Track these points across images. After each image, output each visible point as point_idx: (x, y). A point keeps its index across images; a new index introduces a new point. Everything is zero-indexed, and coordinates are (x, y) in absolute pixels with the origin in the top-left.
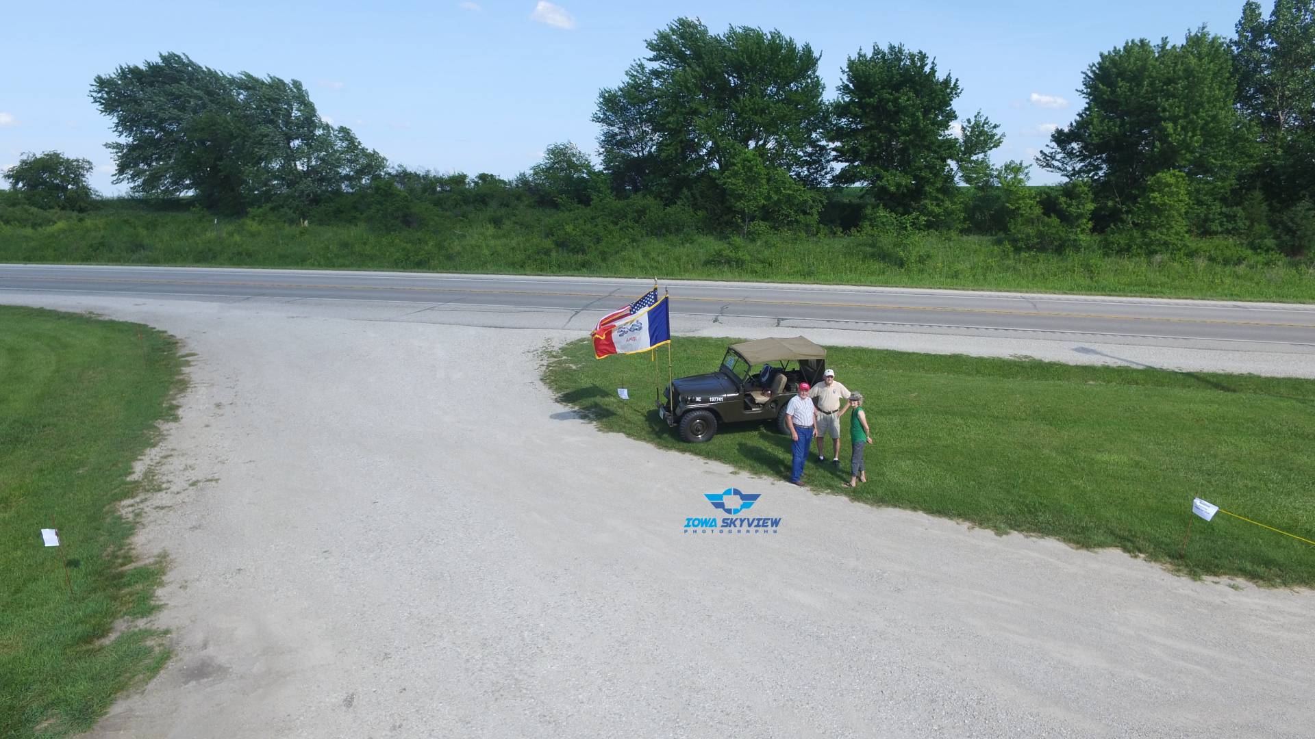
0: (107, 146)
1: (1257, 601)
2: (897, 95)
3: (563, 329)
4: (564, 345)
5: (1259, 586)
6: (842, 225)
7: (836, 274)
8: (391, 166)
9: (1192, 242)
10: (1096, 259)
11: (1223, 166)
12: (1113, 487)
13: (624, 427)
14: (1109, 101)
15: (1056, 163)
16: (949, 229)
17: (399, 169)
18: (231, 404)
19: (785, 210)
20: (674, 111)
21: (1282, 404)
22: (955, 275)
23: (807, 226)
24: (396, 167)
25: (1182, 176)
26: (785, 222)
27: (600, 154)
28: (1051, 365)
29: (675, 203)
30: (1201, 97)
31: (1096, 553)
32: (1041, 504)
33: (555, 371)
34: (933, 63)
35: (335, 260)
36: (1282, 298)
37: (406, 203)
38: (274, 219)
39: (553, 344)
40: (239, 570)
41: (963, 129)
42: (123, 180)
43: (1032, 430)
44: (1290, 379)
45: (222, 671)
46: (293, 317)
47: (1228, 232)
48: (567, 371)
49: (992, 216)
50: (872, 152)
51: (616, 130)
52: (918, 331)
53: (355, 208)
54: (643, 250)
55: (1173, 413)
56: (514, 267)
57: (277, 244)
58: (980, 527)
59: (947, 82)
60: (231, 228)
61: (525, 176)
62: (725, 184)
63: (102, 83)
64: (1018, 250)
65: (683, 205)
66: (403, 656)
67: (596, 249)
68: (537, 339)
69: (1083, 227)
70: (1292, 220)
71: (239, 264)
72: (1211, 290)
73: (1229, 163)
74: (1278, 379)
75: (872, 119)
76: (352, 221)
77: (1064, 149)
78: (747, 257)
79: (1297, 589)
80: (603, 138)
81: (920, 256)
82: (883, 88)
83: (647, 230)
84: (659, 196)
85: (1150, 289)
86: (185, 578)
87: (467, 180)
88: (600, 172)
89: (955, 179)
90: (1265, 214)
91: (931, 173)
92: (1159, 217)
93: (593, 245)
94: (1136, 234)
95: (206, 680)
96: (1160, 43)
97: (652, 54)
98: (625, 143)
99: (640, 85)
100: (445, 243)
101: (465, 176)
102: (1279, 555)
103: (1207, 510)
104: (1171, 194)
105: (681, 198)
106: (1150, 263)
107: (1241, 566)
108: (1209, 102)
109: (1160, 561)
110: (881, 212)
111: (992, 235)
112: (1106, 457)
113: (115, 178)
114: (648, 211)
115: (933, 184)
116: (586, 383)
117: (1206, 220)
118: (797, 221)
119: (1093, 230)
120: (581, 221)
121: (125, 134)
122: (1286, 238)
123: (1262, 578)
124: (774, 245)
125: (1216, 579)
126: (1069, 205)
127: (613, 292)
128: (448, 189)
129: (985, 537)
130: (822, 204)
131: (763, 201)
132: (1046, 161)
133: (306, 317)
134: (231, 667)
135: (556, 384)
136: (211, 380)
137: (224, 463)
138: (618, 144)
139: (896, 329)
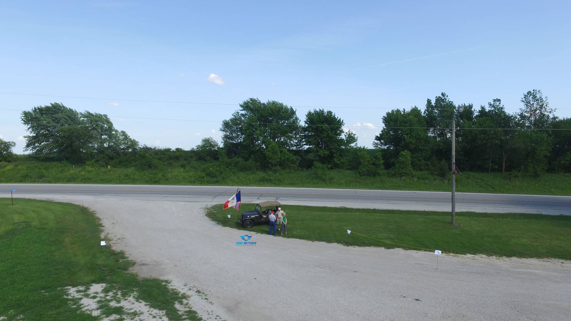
0: (25, 137)
2: (322, 125)
3: (211, 202)
4: (212, 206)
6: (306, 167)
10: (385, 179)
13: (230, 225)
16: (342, 169)
23: (294, 168)
24: (143, 145)
26: (287, 166)
27: (222, 142)
29: (249, 160)
33: (209, 213)
34: (334, 115)
37: (150, 160)
38: (97, 165)
39: (208, 206)
41: (345, 136)
47: (426, 169)
48: (213, 213)
51: (228, 134)
53: (127, 161)
54: (237, 177)
57: (100, 175)
59: (339, 121)
60: (80, 169)
61: (194, 149)
62: (267, 153)
63: (25, 114)
64: (361, 176)
65: (252, 161)
67: (221, 176)
68: (204, 205)
69: (381, 168)
76: (127, 166)
78: (273, 179)
80: (223, 137)
81: (330, 178)
82: (318, 123)
83: (239, 169)
87: (172, 150)
88: (222, 148)
91: (335, 150)
92: (403, 165)
93: (219, 175)
94: (397, 170)
95: (145, 265)
97: (241, 109)
98: (232, 138)
99: (237, 119)
100: (165, 175)
103: (349, 232)
104: (406, 158)
105: (251, 158)
106: (400, 180)
109: (343, 244)
110: (318, 164)
111: (353, 171)
113: (25, 149)
114: (239, 163)
118: (291, 166)
119: (385, 169)
120: (215, 166)
121: (33, 133)
122: (440, 171)
123: (360, 245)
124: (283, 174)
128: (163, 154)
130: (299, 160)
131: (279, 160)
132: (376, 145)
133: (126, 200)
134: (149, 264)
135: (210, 216)
136: (106, 217)
137: (124, 235)
138: (229, 138)
139: (311, 200)
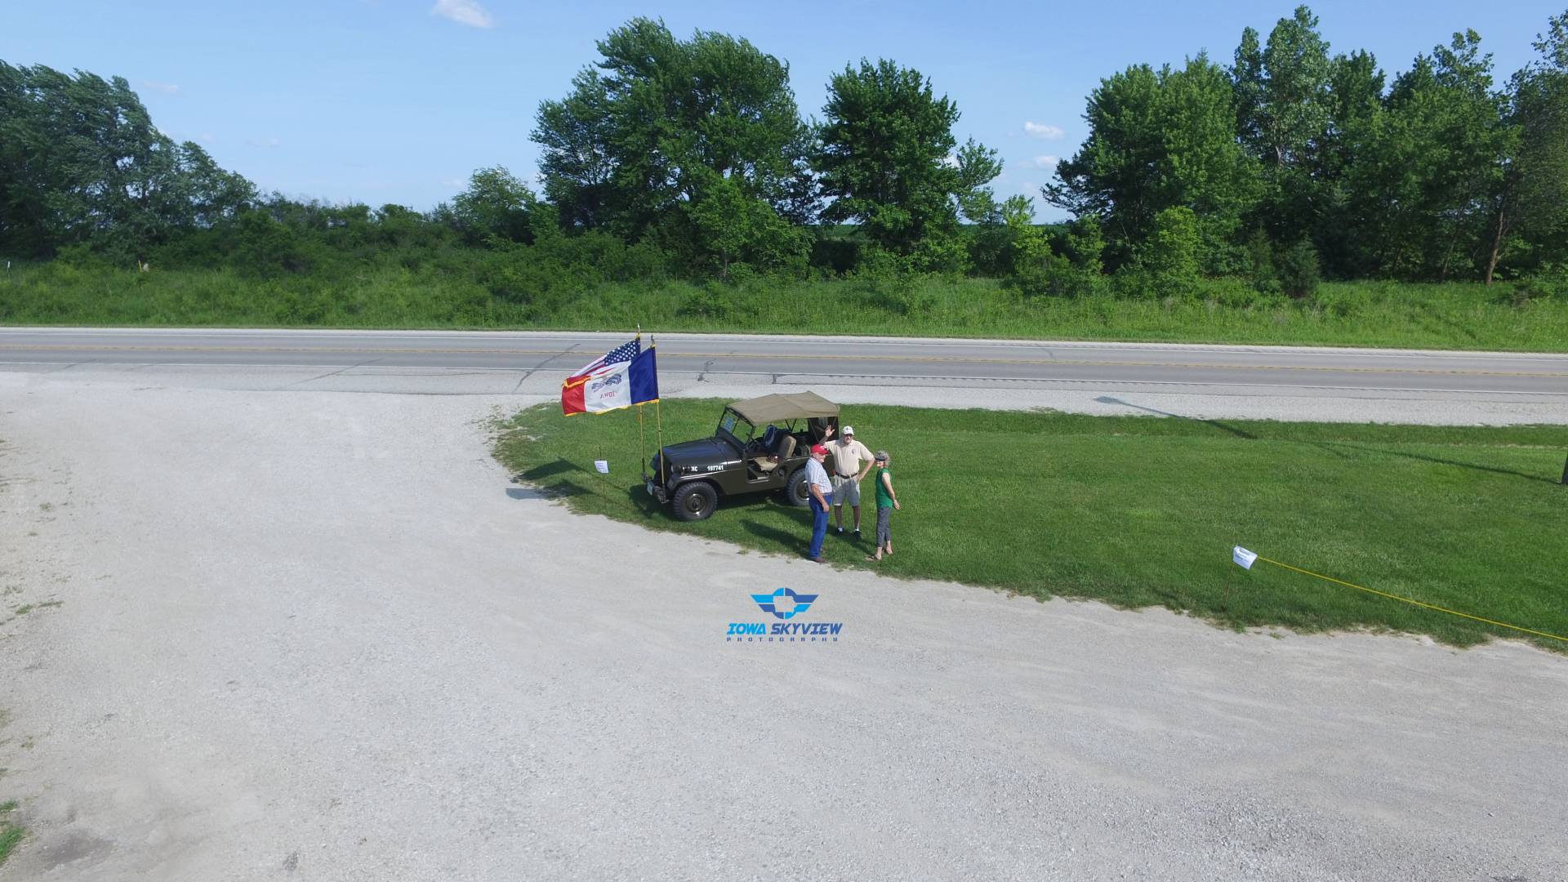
1: (1298, 648)
2: (890, 118)
3: (513, 393)
4: (517, 413)
5: (1298, 633)
6: (835, 267)
7: (833, 323)
8: (263, 193)
9: (1202, 284)
10: (1108, 303)
11: (1227, 203)
12: (1150, 543)
13: (605, 507)
14: (1114, 130)
15: (1062, 198)
16: (954, 271)
17: (274, 197)
18: (66, 504)
19: (770, 250)
20: (634, 129)
21: (1302, 448)
22: (963, 322)
23: (796, 268)
24: (270, 194)
25: (1189, 213)
26: (770, 264)
27: (542, 180)
28: (1075, 417)
29: (639, 241)
30: (1204, 128)
31: (1141, 612)
32: (1080, 565)
33: (510, 445)
34: (928, 83)
35: (190, 315)
36: (1290, 340)
37: (287, 241)
38: (98, 261)
39: (503, 412)
40: (109, 715)
43: (1062, 487)
44: (1306, 423)
45: (101, 847)
46: (141, 389)
47: (1235, 272)
48: (525, 444)
49: (998, 256)
50: (862, 183)
51: (562, 152)
52: (931, 384)
53: (216, 248)
54: (602, 298)
55: (1201, 463)
56: (439, 321)
57: (106, 295)
58: (1020, 595)
59: (942, 105)
60: (33, 273)
61: (445, 207)
62: (697, 219)
64: (1027, 294)
65: (648, 244)
66: (356, 800)
67: (544, 297)
68: (483, 407)
69: (1094, 267)
70: (1294, 260)
71: (49, 320)
72: (1222, 335)
73: (1233, 200)
74: (1294, 423)
75: (863, 146)
76: (212, 264)
77: (1069, 182)
78: (729, 305)
79: (1332, 633)
80: (545, 162)
81: (924, 301)
83: (605, 274)
84: (617, 232)
85: (1162, 334)
86: (28, 734)
87: (370, 213)
88: (541, 204)
89: (957, 214)
90: (1268, 253)
91: (930, 207)
92: (1169, 257)
93: (539, 293)
94: (1147, 275)
95: (79, 860)
96: (1161, 69)
97: (604, 59)
98: (576, 169)
99: (591, 97)
100: (346, 292)
101: (366, 208)
102: (1313, 600)
104: (1180, 232)
105: (645, 236)
106: (1162, 307)
107: (1280, 614)
108: (1212, 135)
109: (1204, 616)
110: (880, 252)
111: (999, 277)
112: (1139, 512)
114: (605, 251)
115: (931, 219)
116: (551, 457)
117: (1214, 260)
118: (784, 263)
119: (1104, 271)
120: (523, 263)
122: (1290, 278)
123: (1300, 625)
124: (759, 291)
125: (1258, 629)
126: (1079, 244)
127: (571, 348)
128: (343, 223)
129: (1026, 605)
130: (811, 242)
131: (744, 239)
132: (1053, 194)
133: (160, 389)
134: (116, 840)
135: (512, 460)
136: (30, 474)
137: (65, 581)
138: (565, 169)
139: (907, 383)
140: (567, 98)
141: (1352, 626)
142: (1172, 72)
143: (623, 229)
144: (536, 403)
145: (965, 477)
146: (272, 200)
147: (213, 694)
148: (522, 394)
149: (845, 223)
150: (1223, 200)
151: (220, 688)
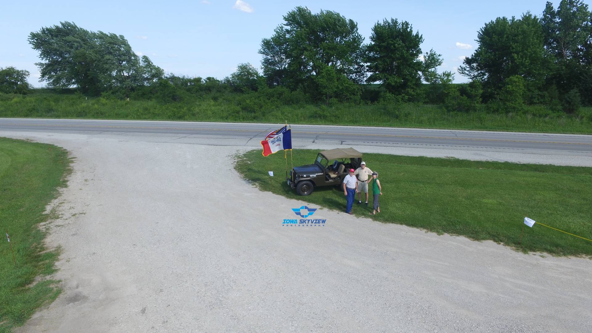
0: (36, 64)
1: (552, 262)
4: (245, 153)
5: (553, 256)
7: (368, 122)
8: (167, 74)
9: (526, 107)
11: (539, 74)
12: (490, 214)
13: (272, 189)
14: (489, 44)
15: (467, 72)
16: (418, 102)
18: (92, 180)
19: (345, 93)
20: (296, 48)
21: (564, 177)
22: (421, 122)
24: (170, 74)
25: (521, 78)
27: (262, 68)
28: (463, 161)
29: (296, 90)
30: (529, 43)
31: (482, 242)
32: (458, 221)
35: (141, 116)
36: (564, 132)
40: (94, 253)
41: (425, 57)
42: (44, 80)
43: (454, 189)
44: (568, 167)
45: (85, 298)
46: (121, 141)
47: (541, 103)
48: (246, 164)
49: (437, 96)
50: (384, 67)
51: (269, 57)
52: (404, 146)
53: (151, 92)
55: (516, 182)
56: (223, 119)
57: (115, 109)
58: (431, 232)
60: (94, 101)
61: (228, 78)
63: (34, 36)
64: (449, 111)
66: (168, 290)
67: (260, 111)
68: (233, 150)
69: (477, 100)
70: (569, 97)
72: (534, 128)
73: (541, 72)
74: (562, 166)
75: (384, 53)
76: (149, 98)
77: (470, 66)
78: (328, 114)
79: (569, 257)
80: (263, 61)
81: (405, 114)
82: (389, 38)
83: (283, 102)
84: (288, 87)
85: (507, 128)
86: (69, 257)
87: (202, 80)
89: (421, 80)
90: (557, 95)
91: (411, 77)
93: (259, 109)
94: (501, 103)
95: (77, 302)
96: (511, 19)
98: (274, 63)
101: (201, 78)
102: (562, 242)
103: (530, 222)
105: (298, 88)
106: (507, 117)
107: (545, 247)
108: (532, 45)
109: (510, 246)
110: (388, 95)
111: (437, 104)
112: (486, 201)
113: (40, 79)
114: (283, 94)
115: (411, 81)
116: (255, 170)
117: (532, 98)
119: (482, 102)
120: (253, 98)
121: (45, 59)
122: (567, 105)
123: (554, 253)
125: (535, 253)
126: (472, 91)
127: (268, 130)
128: (193, 84)
129: (433, 236)
130: (362, 91)
131: (335, 89)
132: (462, 71)
133: (127, 141)
134: (90, 297)
135: (241, 170)
136: (83, 169)
137: (88, 206)
138: (271, 64)
139: (394, 146)
140: (273, 37)
141: (579, 254)
142: (515, 20)
143: (290, 86)
144: (251, 150)
145: (414, 183)
146: (170, 76)
147: (128, 248)
148: (248, 146)
149: (375, 83)
150: (537, 72)
151: (130, 246)
